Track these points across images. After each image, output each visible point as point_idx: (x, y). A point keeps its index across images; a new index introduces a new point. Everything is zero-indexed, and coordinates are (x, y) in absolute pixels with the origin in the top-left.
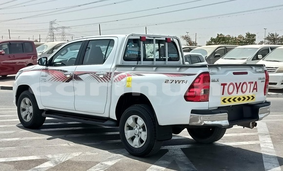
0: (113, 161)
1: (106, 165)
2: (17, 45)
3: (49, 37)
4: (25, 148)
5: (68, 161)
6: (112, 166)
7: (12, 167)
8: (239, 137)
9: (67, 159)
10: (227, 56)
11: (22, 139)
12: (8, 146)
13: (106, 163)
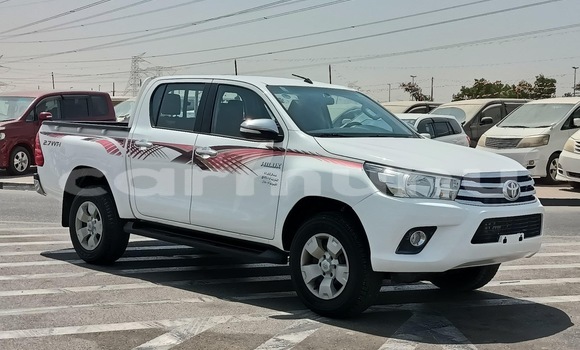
0: (300, 334)
1: (288, 342)
2: (77, 101)
3: (131, 88)
4: (112, 307)
5: (206, 332)
6: (300, 344)
7: (92, 344)
8: (556, 286)
9: (204, 330)
10: (507, 120)
11: (104, 289)
12: (78, 303)
13: (285, 337)
